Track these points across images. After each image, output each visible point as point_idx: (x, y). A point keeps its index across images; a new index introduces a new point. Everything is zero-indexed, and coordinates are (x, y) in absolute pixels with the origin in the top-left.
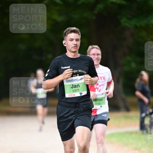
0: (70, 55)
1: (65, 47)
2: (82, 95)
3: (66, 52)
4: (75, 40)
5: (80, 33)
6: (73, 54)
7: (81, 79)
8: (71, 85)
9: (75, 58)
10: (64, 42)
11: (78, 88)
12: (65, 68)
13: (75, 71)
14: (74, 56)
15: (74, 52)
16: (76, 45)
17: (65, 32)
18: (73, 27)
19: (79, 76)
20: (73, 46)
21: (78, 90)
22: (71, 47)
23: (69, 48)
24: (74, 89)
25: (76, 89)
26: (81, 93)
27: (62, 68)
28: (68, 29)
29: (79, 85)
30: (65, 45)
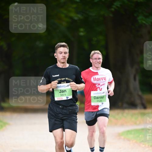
0: (59, 65)
1: (56, 59)
2: (68, 99)
3: (57, 63)
4: (63, 53)
5: (68, 48)
6: (62, 65)
7: (68, 86)
8: (59, 90)
9: (64, 67)
10: (55, 55)
11: (65, 93)
12: (55, 76)
13: (63, 79)
14: (63, 66)
15: (63, 63)
16: (65, 57)
17: (56, 46)
18: (62, 42)
19: (66, 83)
20: (62, 57)
21: (65, 95)
22: (60, 59)
23: (59, 60)
24: (62, 93)
25: (63, 93)
26: (67, 97)
27: (53, 76)
28: (58, 44)
29: (66, 90)
30: (56, 57)
